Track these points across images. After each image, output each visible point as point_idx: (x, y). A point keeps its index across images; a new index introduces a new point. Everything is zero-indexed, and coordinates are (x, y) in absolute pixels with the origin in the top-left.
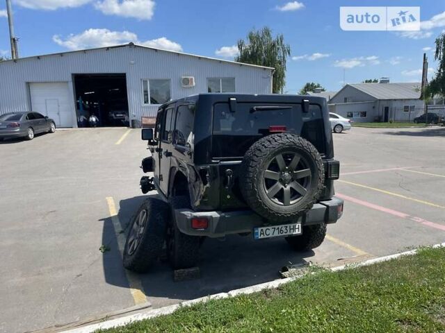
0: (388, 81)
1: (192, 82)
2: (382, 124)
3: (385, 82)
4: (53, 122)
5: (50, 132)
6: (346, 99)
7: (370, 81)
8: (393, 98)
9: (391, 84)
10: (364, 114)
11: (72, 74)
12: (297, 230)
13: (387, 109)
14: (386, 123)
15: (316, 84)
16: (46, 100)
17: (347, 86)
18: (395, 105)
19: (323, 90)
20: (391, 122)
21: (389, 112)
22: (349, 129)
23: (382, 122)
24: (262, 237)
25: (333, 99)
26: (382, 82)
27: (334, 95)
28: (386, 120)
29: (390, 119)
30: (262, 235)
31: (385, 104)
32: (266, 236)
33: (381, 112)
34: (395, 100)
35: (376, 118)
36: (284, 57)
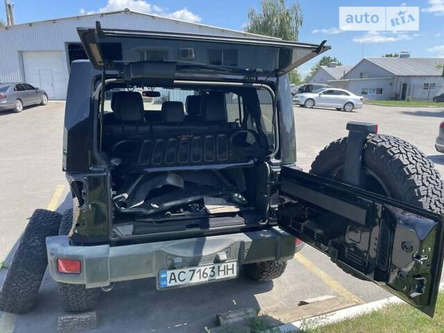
0: (408, 56)
1: (191, 54)
2: (398, 102)
3: (405, 56)
4: (45, 94)
5: (42, 104)
6: (361, 74)
7: (391, 56)
8: (412, 74)
9: (411, 59)
10: (380, 91)
11: (66, 43)
12: (230, 272)
13: (405, 85)
14: (403, 102)
15: (332, 58)
16: (39, 70)
17: (364, 60)
18: (414, 82)
19: (339, 64)
20: (408, 101)
21: (407, 89)
22: (360, 108)
23: (399, 100)
24: (173, 283)
25: (347, 74)
26: (401, 56)
27: (349, 70)
28: (403, 98)
29: (407, 97)
30: (173, 282)
31: (403, 81)
32: (179, 283)
33: (399, 89)
34: (414, 76)
35: (393, 96)
36: (296, 28)
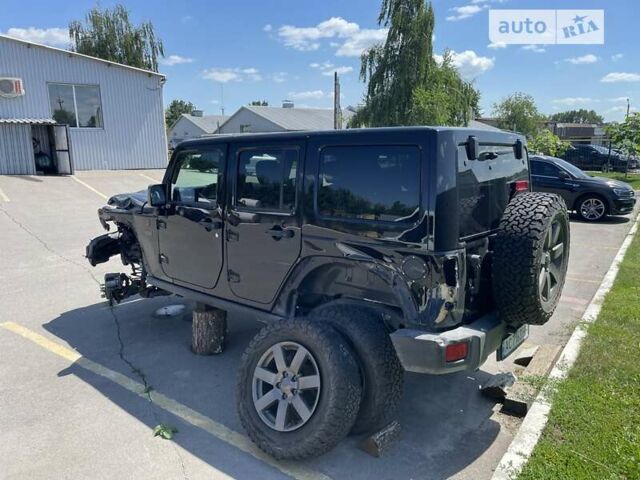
0: (292, 105)
3: (288, 106)
6: (242, 127)
7: (259, 104)
9: (298, 110)
15: (187, 103)
17: (244, 108)
25: (223, 126)
26: (285, 106)
27: (224, 120)
36: (154, 59)
